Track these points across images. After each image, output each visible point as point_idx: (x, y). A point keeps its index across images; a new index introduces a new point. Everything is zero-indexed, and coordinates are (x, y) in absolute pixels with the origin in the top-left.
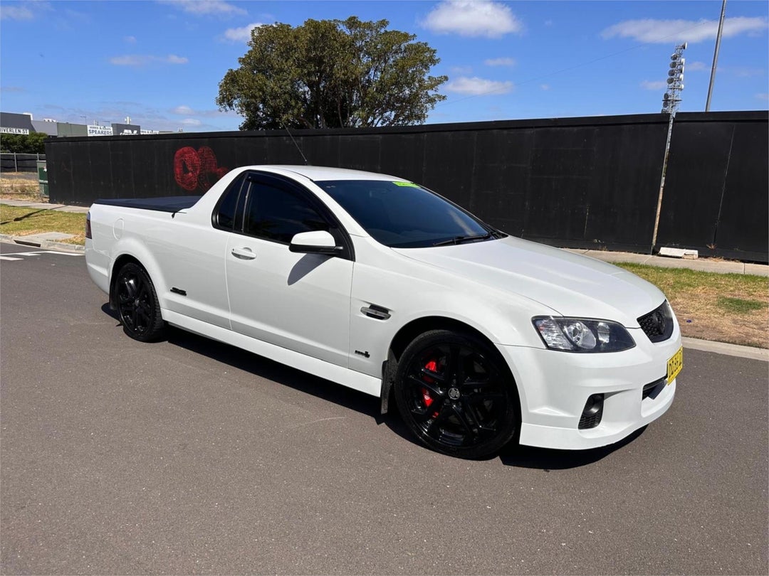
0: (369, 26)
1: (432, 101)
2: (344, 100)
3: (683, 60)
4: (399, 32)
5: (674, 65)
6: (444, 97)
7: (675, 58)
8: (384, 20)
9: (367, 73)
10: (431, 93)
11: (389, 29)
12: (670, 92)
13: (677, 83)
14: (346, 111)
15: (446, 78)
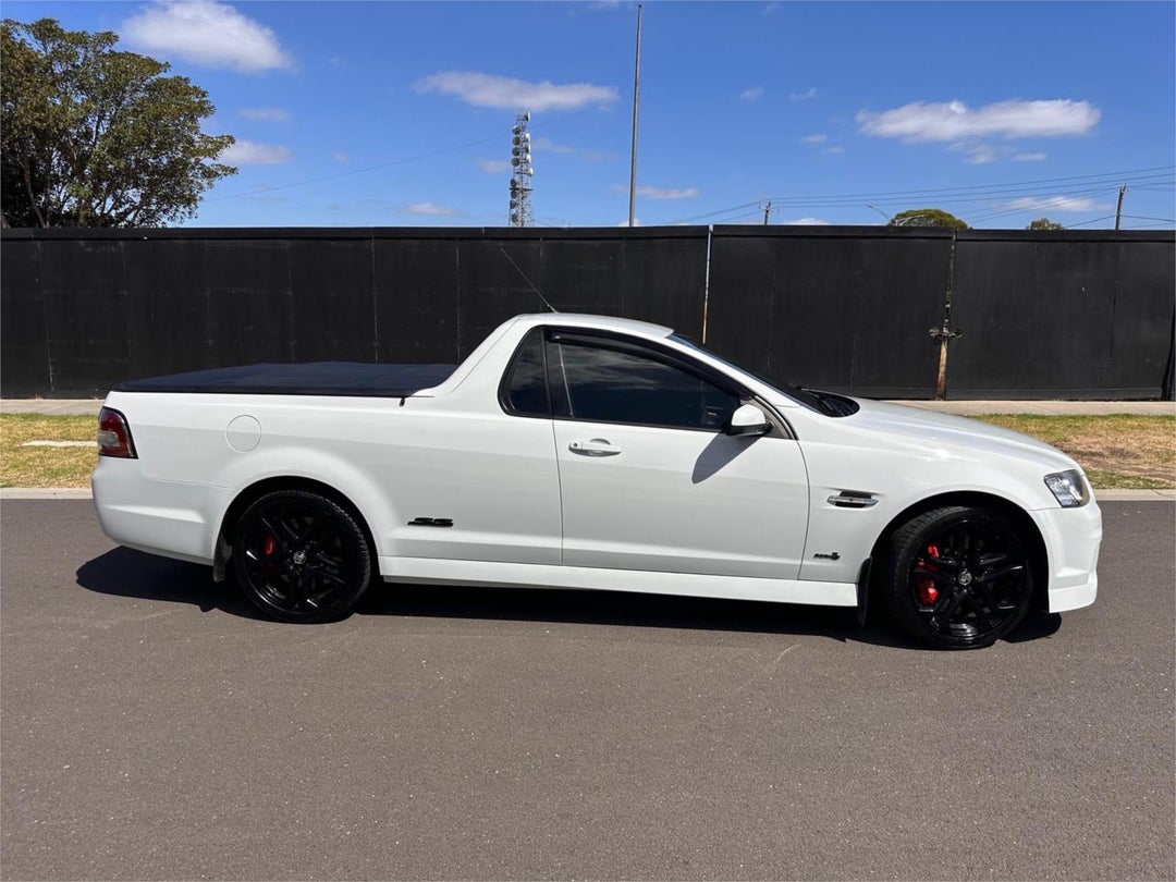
0: (80, 39)
1: (209, 174)
2: (33, 163)
3: (528, 135)
4: (139, 57)
5: (517, 141)
6: (233, 171)
7: (517, 132)
8: (109, 33)
9: (83, 121)
10: (207, 161)
11: (118, 48)
12: (517, 178)
13: (525, 167)
14: (43, 184)
15: (232, 140)
